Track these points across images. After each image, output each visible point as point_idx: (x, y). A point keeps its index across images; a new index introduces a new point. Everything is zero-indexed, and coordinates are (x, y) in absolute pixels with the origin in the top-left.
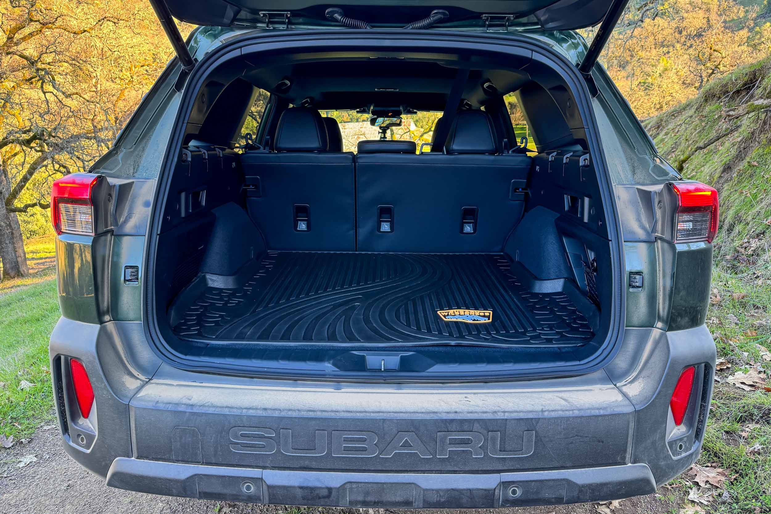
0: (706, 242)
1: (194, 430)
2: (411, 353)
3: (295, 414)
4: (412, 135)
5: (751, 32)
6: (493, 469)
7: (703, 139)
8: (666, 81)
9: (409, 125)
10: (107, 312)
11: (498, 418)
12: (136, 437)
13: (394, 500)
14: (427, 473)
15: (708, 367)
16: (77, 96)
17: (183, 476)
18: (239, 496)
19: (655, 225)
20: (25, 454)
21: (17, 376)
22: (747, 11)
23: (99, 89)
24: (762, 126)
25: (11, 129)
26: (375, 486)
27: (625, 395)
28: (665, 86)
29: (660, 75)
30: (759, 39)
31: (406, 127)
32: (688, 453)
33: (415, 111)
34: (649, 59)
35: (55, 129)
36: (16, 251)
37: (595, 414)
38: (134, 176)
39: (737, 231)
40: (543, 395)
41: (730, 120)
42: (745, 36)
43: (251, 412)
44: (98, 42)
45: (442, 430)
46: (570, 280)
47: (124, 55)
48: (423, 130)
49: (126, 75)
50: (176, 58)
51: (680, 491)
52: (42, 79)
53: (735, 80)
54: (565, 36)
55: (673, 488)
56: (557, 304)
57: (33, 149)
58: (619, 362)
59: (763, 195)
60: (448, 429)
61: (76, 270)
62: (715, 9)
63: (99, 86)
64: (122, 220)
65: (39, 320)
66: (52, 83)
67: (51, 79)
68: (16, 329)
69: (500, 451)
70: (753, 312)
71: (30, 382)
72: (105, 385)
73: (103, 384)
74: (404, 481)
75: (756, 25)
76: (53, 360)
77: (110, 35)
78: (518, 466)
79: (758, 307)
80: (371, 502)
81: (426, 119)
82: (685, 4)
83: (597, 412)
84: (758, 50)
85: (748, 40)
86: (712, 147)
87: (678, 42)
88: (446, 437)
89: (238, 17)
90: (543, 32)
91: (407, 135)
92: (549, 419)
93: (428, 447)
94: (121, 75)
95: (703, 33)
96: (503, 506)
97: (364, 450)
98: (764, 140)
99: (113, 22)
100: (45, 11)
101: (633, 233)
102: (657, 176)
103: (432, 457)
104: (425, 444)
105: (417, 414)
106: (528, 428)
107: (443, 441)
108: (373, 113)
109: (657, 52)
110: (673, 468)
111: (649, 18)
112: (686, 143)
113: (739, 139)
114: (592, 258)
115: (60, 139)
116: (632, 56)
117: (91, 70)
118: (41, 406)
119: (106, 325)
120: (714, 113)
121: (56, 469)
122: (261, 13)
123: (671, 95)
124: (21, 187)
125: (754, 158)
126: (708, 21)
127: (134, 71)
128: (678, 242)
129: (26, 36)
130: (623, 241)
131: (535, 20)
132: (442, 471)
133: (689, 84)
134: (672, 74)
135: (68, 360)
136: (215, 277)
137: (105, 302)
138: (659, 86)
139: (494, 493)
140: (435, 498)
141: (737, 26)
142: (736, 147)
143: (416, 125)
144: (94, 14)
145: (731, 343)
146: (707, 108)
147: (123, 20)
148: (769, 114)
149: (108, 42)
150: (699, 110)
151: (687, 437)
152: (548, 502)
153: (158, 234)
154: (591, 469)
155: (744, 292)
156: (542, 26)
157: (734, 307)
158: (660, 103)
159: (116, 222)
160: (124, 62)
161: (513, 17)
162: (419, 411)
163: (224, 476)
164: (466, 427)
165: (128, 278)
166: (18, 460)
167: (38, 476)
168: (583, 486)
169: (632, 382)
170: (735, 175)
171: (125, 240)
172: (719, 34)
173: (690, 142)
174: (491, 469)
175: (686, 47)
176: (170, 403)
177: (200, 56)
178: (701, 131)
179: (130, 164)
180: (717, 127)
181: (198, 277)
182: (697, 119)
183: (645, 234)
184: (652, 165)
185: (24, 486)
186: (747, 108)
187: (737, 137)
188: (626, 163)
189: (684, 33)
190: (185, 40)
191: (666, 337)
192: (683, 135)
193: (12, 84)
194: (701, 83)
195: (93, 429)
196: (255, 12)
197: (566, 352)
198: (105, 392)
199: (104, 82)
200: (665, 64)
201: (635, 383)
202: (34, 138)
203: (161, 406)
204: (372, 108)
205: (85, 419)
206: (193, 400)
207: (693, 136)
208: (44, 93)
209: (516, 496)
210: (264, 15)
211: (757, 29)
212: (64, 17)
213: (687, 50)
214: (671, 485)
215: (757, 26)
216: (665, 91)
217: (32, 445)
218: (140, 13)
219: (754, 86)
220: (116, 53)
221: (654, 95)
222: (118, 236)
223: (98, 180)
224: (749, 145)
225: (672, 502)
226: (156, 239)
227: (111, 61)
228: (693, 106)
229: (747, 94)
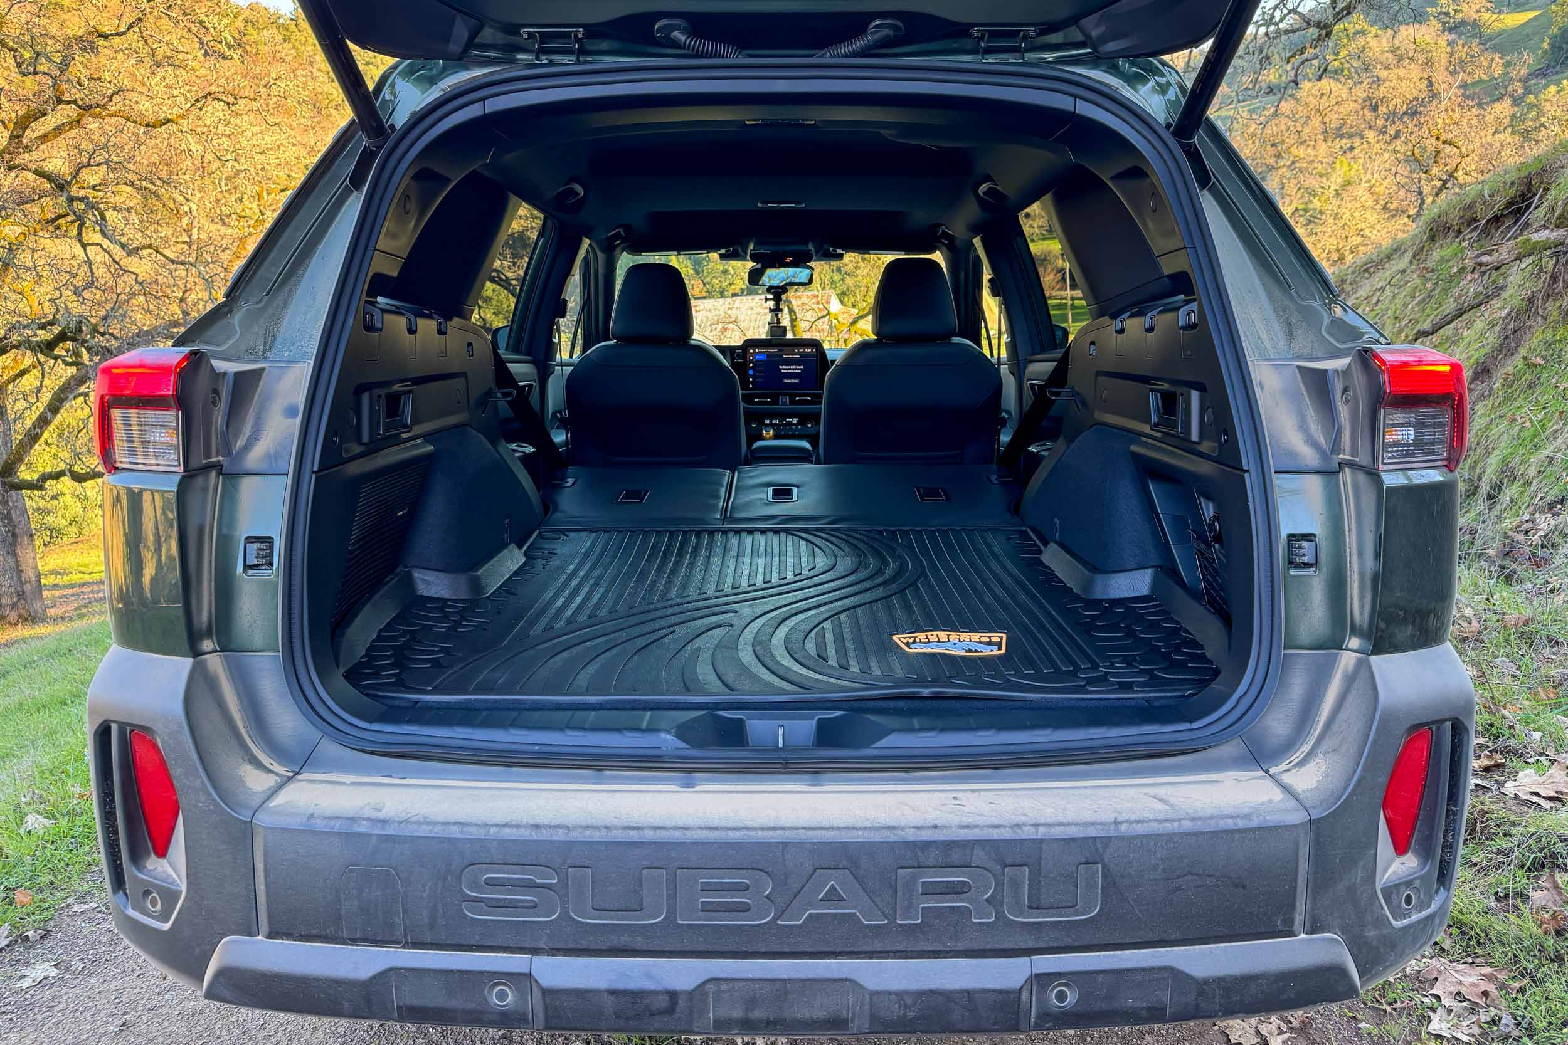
0: (1445, 470)
1: (388, 874)
2: (839, 713)
3: (598, 836)
4: (835, 322)
5: (1518, 105)
6: (1016, 947)
7: (1429, 316)
8: (1349, 205)
9: (828, 302)
10: (208, 634)
11: (1024, 837)
12: (267, 892)
13: (808, 1016)
14: (878, 958)
15: (1459, 730)
16: (151, 251)
17: (364, 973)
18: (482, 1012)
19: (1338, 439)
20: (32, 961)
21: (18, 805)
22: (1508, 64)
23: (195, 237)
24: (1549, 285)
25: (14, 321)
26: (768, 987)
27: (1287, 789)
28: (1347, 216)
29: (1338, 194)
30: (1536, 119)
31: (821, 306)
32: (1424, 914)
33: (839, 251)
34: (1313, 161)
35: (105, 318)
36: (22, 571)
37: (1226, 828)
38: (265, 358)
39: (1508, 499)
40: (1117, 791)
41: (1483, 274)
42: (1507, 114)
43: (507, 833)
44: (193, 144)
45: (907, 865)
46: (1167, 571)
47: (246, 166)
48: (857, 311)
49: (250, 209)
50: (353, 122)
51: (1411, 1015)
52: (81, 221)
53: (1490, 196)
54: (1141, 69)
55: (1395, 1009)
56: (1140, 619)
57: (59, 361)
58: (1274, 724)
59: (1557, 423)
60: (918, 862)
61: (146, 580)
62: (1443, 61)
63: (195, 231)
64: (240, 443)
65: (65, 704)
66: (100, 225)
67: (99, 217)
68: (17, 724)
69: (1030, 907)
70: (1547, 652)
71: (45, 817)
72: (202, 782)
73: (199, 781)
74: (830, 976)
75: (1528, 91)
76: (95, 734)
77: (219, 128)
78: (1068, 941)
79: (1557, 642)
80: (760, 1021)
81: (862, 289)
82: (1383, 52)
83: (1230, 824)
84: (1535, 140)
85: (1512, 120)
86: (1448, 330)
87: (1370, 127)
88: (914, 878)
89: (477, 40)
90: (1094, 61)
91: (823, 323)
92: (1132, 838)
93: (878, 900)
94: (241, 208)
95: (1422, 109)
96: (1038, 1027)
97: (744, 909)
98: (1555, 313)
99: (225, 102)
100: (87, 83)
101: (1293, 455)
102: (1337, 340)
103: (886, 922)
104: (871, 894)
105: (855, 833)
106: (1086, 858)
107: (909, 885)
108: (754, 258)
109: (1330, 148)
110: (1393, 946)
111: (1310, 80)
112: (1394, 324)
113: (1503, 313)
114: (1209, 515)
115: (116, 338)
116: (1278, 156)
117: (181, 199)
118: (68, 865)
119: (205, 660)
120: (1451, 264)
121: (97, 991)
122: (525, 32)
123: (1360, 233)
124: (33, 437)
125: (1535, 350)
126: (1430, 84)
127: (267, 201)
128: (1386, 467)
129: (49, 133)
130: (1273, 471)
131: (1080, 37)
132: (907, 952)
133: (1397, 211)
134: (1360, 191)
135: (125, 733)
136: (431, 576)
137: (204, 613)
138: (1336, 217)
139: (1019, 998)
140: (895, 1011)
141: (1491, 95)
142: (1497, 329)
143: (842, 302)
144: (187, 88)
145: (1506, 713)
146: (1435, 254)
147: (246, 97)
148: (1563, 260)
149: (214, 142)
150: (1418, 257)
151: (1421, 878)
152: (1132, 1017)
153: (313, 472)
154: (1222, 945)
155: (1527, 613)
156: (1095, 49)
157: (1508, 642)
158: (1338, 250)
159: (227, 450)
160: (246, 182)
161: (1035, 31)
162: (857, 825)
163: (452, 971)
164: (956, 857)
165: (252, 560)
166: (19, 974)
167: (61, 1006)
168: (1206, 982)
169: (1301, 763)
170: (1498, 384)
171: (247, 485)
172: (1453, 110)
173: (1404, 323)
174: (1012, 947)
175: (1387, 138)
176: (337, 818)
177: (400, 119)
178: (1424, 300)
179: (257, 333)
180: (1456, 292)
181: (397, 575)
182: (1415, 276)
183: (1318, 456)
184: (1326, 321)
185: (31, 1026)
186: (1516, 249)
187: (1499, 309)
188: (1273, 317)
189: (1382, 110)
190: (371, 87)
191: (1370, 667)
192: (1388, 309)
193: (18, 230)
194: (1421, 208)
195: (176, 878)
196: (512, 29)
197: (1162, 707)
198: (202, 798)
199: (205, 222)
200: (1345, 173)
201: (1308, 765)
202: (62, 337)
203: (320, 825)
204: (751, 247)
205: (161, 860)
206: (384, 811)
207: (1408, 311)
208: (84, 246)
209: (1063, 1007)
210: (530, 34)
211: (1531, 98)
212: (126, 94)
213: (1388, 143)
214: (1390, 1004)
215: (1530, 93)
216: (1349, 226)
217: (49, 942)
218: (278, 83)
219: (1528, 207)
220: (230, 164)
221: (1327, 235)
222: (233, 476)
223: (191, 359)
224: (1524, 324)
225: (1394, 1039)
226: (309, 483)
227: (220, 180)
228: (1405, 252)
229: (1515, 223)
